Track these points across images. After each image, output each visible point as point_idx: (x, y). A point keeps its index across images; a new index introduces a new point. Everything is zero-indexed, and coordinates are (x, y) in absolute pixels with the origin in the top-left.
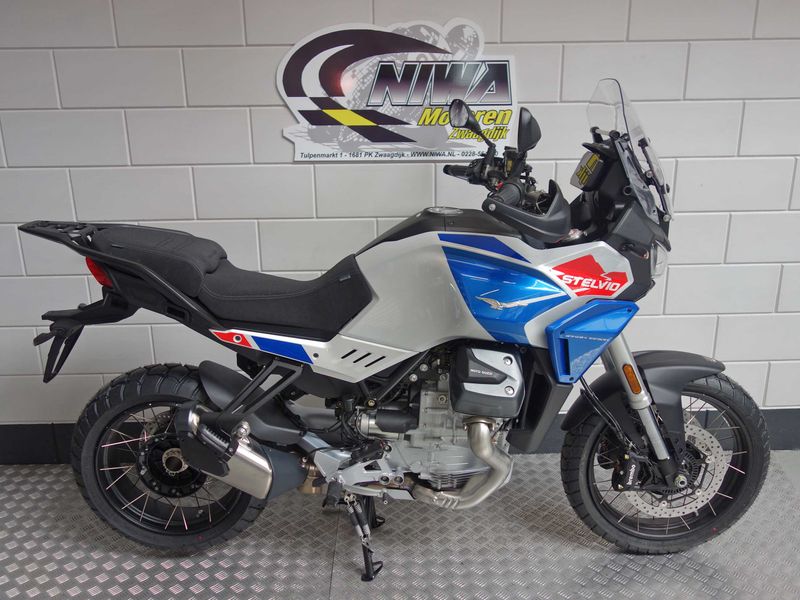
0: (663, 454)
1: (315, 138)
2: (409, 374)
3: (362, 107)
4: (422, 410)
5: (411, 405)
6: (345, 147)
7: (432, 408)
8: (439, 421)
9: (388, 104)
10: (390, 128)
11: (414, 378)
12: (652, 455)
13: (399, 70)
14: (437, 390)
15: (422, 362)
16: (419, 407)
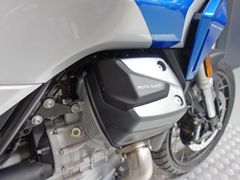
0: (212, 113)
2: (30, 118)
4: (56, 153)
5: (39, 152)
7: (68, 147)
8: (77, 158)
11: (38, 119)
14: (66, 125)
15: (46, 97)
16: (51, 150)
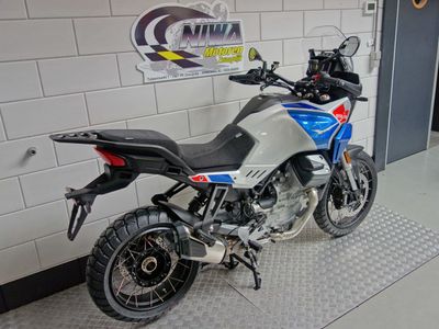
0: (355, 187)
1: (155, 69)
3: (177, 50)
4: (278, 194)
5: (271, 193)
6: (170, 72)
7: (282, 192)
9: (189, 46)
10: (191, 60)
12: (351, 189)
13: (193, 28)
16: (276, 192)
